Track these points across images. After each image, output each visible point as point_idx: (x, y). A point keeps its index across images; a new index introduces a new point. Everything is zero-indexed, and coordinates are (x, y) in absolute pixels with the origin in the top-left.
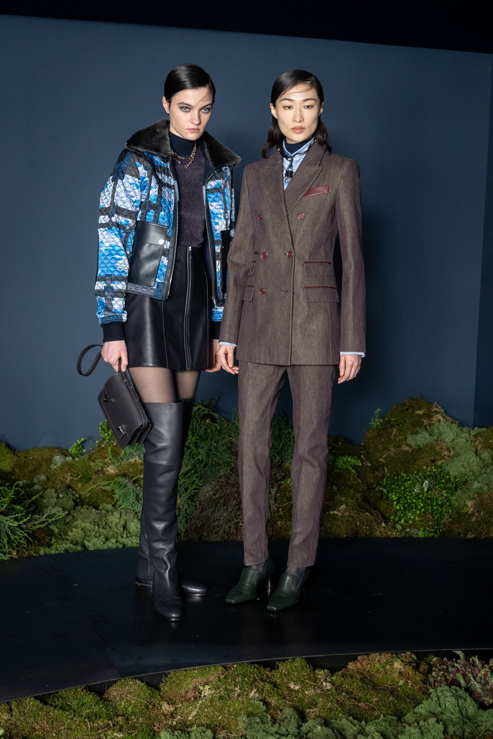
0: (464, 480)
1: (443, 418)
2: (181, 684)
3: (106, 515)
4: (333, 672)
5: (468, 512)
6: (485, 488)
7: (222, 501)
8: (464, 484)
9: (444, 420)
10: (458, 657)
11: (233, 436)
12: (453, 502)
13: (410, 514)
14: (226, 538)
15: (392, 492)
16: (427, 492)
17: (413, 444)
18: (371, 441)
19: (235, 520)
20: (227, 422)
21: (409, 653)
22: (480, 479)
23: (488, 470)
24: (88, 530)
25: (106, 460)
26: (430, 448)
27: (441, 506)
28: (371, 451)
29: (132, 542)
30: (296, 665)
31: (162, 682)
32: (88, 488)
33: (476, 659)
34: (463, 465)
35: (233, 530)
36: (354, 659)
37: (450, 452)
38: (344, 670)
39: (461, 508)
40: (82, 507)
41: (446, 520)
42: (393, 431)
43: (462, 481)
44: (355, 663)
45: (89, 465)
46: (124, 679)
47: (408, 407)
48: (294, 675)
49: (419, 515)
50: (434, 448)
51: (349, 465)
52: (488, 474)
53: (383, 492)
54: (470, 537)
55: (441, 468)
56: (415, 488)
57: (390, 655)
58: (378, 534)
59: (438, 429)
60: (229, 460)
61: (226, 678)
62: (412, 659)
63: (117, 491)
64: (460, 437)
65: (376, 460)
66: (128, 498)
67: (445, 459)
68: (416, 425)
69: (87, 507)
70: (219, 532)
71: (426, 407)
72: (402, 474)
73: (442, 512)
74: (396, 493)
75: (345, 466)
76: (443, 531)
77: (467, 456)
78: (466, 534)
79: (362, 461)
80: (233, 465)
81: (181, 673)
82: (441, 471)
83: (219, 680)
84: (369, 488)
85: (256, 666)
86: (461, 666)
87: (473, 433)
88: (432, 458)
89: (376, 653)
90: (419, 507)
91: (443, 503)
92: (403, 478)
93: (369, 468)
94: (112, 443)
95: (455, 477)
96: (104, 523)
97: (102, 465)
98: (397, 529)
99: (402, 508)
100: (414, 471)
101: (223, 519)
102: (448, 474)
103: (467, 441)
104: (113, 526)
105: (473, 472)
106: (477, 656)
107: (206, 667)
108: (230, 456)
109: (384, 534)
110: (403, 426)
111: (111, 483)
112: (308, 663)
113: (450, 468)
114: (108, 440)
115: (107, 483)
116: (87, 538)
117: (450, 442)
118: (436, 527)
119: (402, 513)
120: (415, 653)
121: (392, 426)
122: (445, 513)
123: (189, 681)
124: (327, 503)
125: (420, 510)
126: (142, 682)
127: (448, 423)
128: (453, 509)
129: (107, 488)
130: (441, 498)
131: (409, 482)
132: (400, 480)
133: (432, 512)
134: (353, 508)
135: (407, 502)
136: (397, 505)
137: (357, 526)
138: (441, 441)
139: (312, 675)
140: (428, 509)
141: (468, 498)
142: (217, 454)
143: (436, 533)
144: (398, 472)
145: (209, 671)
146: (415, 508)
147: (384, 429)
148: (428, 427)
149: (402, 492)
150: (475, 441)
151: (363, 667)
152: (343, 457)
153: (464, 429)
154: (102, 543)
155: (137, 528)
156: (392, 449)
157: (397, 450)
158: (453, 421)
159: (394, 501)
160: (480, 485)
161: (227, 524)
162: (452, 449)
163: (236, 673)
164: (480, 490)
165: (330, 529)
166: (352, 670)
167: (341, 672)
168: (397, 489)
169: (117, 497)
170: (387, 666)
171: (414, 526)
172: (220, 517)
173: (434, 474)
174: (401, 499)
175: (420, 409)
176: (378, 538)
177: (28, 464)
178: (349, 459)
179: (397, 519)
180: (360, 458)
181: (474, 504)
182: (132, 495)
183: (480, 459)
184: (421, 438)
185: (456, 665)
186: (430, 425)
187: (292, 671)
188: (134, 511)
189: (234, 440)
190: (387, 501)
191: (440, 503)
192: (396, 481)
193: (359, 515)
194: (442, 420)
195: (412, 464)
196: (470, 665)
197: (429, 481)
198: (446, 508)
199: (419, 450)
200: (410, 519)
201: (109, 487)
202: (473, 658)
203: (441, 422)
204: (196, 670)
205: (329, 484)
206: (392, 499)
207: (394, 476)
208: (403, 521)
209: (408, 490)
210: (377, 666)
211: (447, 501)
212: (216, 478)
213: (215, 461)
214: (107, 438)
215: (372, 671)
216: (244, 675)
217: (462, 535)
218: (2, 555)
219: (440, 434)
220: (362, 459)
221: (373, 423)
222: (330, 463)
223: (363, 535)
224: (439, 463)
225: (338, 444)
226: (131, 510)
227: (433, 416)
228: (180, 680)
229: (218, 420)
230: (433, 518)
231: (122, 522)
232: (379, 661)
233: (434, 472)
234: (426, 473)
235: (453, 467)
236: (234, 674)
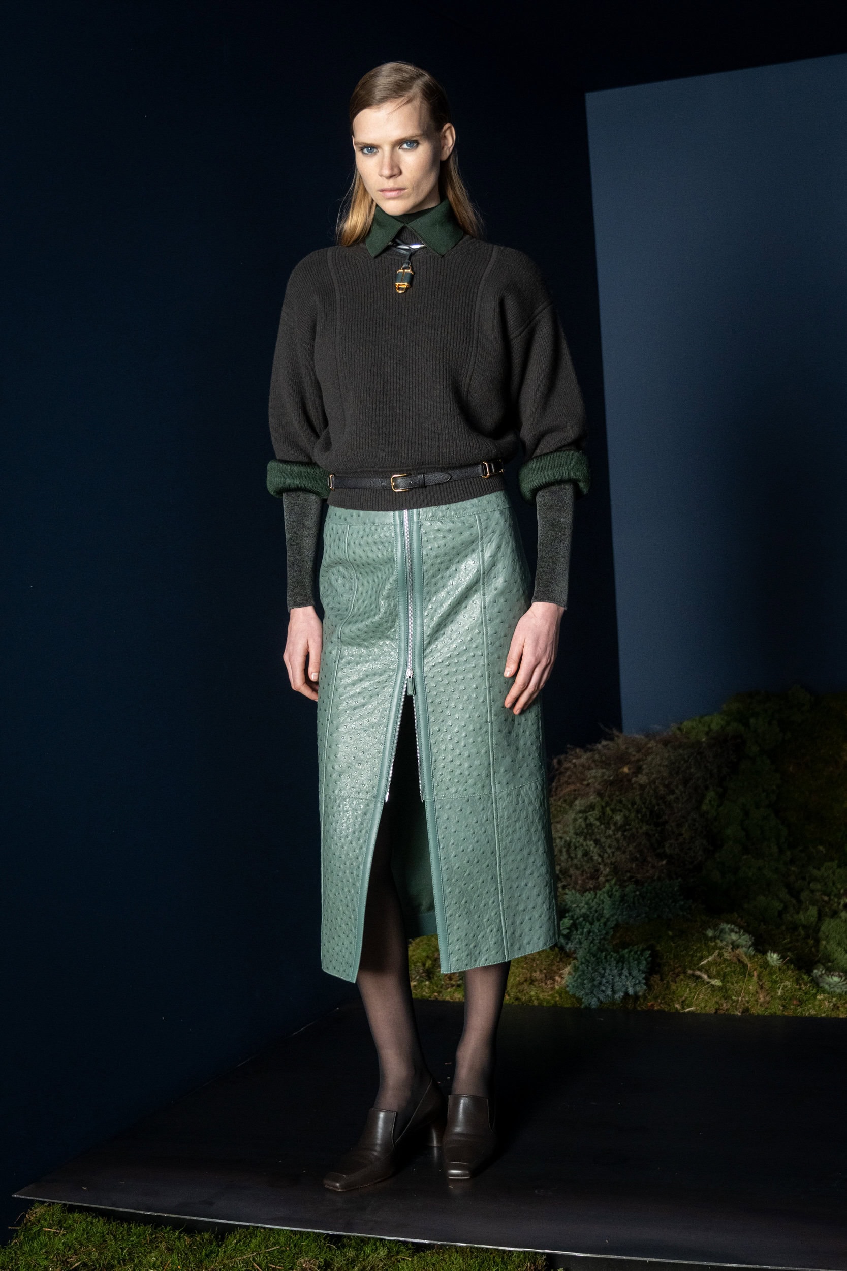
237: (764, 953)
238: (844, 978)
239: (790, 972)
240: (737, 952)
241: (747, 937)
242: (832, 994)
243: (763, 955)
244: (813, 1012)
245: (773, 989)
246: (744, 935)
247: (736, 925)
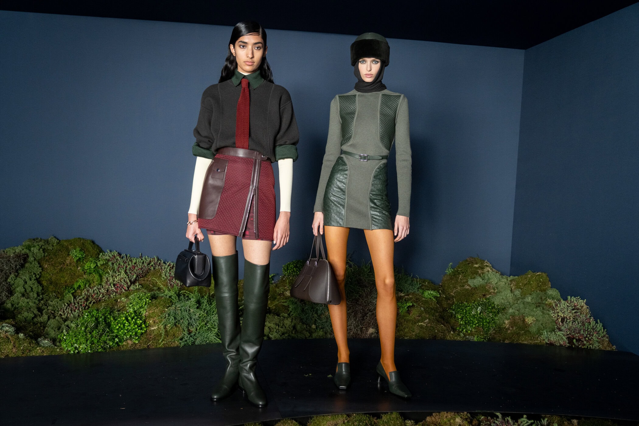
0: (503, 307)
1: (491, 269)
2: (320, 424)
3: (283, 320)
4: (416, 422)
5: (505, 327)
6: (517, 313)
7: (353, 314)
8: (503, 310)
9: (491, 271)
10: (497, 417)
11: (361, 276)
12: (496, 321)
13: (469, 327)
14: (354, 337)
15: (458, 314)
16: (480, 314)
17: (472, 285)
18: (446, 282)
19: (360, 326)
20: (358, 268)
21: (466, 413)
22: (513, 307)
23: (519, 302)
24: (272, 328)
25: (286, 287)
26: (482, 287)
27: (489, 323)
28: (446, 288)
29: (298, 336)
30: (393, 416)
31: (309, 422)
32: (274, 304)
33: (509, 419)
34: (503, 298)
35: (359, 332)
36: (430, 414)
37: (495, 290)
38: (424, 421)
39: (501, 324)
40: (270, 314)
41: (491, 331)
42: (460, 276)
43: (502, 308)
44: (431, 417)
45: (275, 290)
46: (285, 419)
47: (469, 262)
48: (391, 422)
49: (475, 328)
50: (485, 287)
51: (432, 296)
52: (518, 304)
53: (452, 313)
54: (507, 342)
55: (489, 300)
56: (472, 311)
57: (453, 413)
58: (448, 338)
59: (488, 276)
60: (358, 290)
61: (348, 422)
62: (468, 417)
63: (291, 306)
64: (501, 282)
65: (449, 293)
66: (297, 311)
67: (491, 294)
68: (474, 274)
69: (273, 314)
70: (351, 333)
71: (480, 263)
72: (464, 303)
73: (489, 326)
74: (460, 314)
75: (429, 297)
76: (490, 338)
77: (506, 293)
78: (504, 341)
79: (440, 294)
80: (361, 293)
81: (320, 418)
82: (489, 302)
83: (344, 423)
84: (443, 311)
85: (368, 415)
86: (499, 423)
87: (509, 279)
88: (483, 294)
89: (444, 412)
90: (475, 323)
91: (490, 321)
92: (465, 305)
93: (444, 299)
94: (290, 278)
95: (498, 305)
96: (282, 324)
97: (283, 290)
98: (461, 336)
99: (464, 323)
100: (472, 301)
101: (353, 326)
102: (493, 303)
103: (506, 284)
104: (287, 326)
105: (509, 303)
106: (510, 417)
107: (336, 414)
108: (359, 287)
109: (452, 338)
110: (466, 273)
111: (287, 301)
112: (401, 416)
113: (495, 300)
114: (287, 276)
115: (285, 301)
116: (271, 333)
117: (495, 284)
118: (485, 335)
119: (464, 326)
120: (470, 413)
121: (459, 274)
122: (491, 327)
123: (325, 422)
124: (417, 318)
125: (475, 325)
126: (296, 421)
127: (494, 273)
128: (496, 325)
129: (285, 304)
130: (489, 318)
131: (469, 308)
132: (463, 306)
133: (483, 326)
134: (433, 322)
135: (467, 320)
136: (461, 321)
137: (435, 333)
138: (489, 283)
139: (403, 424)
140: (480, 324)
141: (506, 319)
142: (351, 286)
143: (485, 339)
144: (462, 301)
145: (338, 417)
146: (472, 324)
147: (454, 275)
148: (481, 275)
149: (464, 314)
150: (511, 284)
151: (436, 420)
152: (428, 291)
153: (504, 277)
154: (280, 336)
155: (301, 328)
156: (459, 287)
157: (462, 288)
158: (497, 271)
159: (460, 319)
160: (513, 310)
161: (355, 328)
162: (496, 289)
163: (355, 419)
164: (514, 314)
165: (418, 334)
166: (429, 422)
167: (422, 422)
168: (461, 312)
169: (290, 309)
170: (451, 420)
171: (471, 334)
172: (351, 323)
173: (485, 303)
174: (463, 318)
175: (477, 264)
176: (448, 340)
177: (240, 288)
178: (432, 292)
179: (461, 330)
180: (438, 292)
181: (509, 322)
182: (299, 309)
183: (514, 295)
184: (477, 281)
185: (496, 422)
186: (483, 273)
187: (391, 420)
188: (300, 318)
189: (362, 278)
190: (455, 318)
191: (488, 321)
192: (461, 307)
193: (437, 326)
194: (490, 271)
195: (471, 296)
196: (505, 422)
197: (481, 307)
198: (492, 324)
199: (475, 288)
200: (469, 330)
201: (287, 303)
202: (507, 418)
203: (489, 272)
204: (329, 416)
205: (419, 306)
206: (458, 317)
207: (460, 303)
208: (464, 330)
209: (468, 312)
210: (445, 420)
211: (493, 320)
212: (350, 301)
213: (350, 290)
214: (287, 275)
215: (442, 423)
216: (360, 421)
217: (501, 341)
218: (219, 340)
219: (489, 279)
220: (440, 293)
221: (447, 272)
222: (420, 294)
223: (439, 338)
224: (488, 296)
225: (425, 283)
226: (298, 317)
227: (485, 268)
228: (319, 422)
229: (353, 266)
230: (483, 330)
231: (293, 324)
232: (446, 417)
233: (485, 302)
234: (479, 303)
235: (497, 299)
236: (353, 420)
237: (18, 333)
238: (49, 341)
239: (27, 340)
240: (7, 334)
241: (13, 328)
242: (43, 347)
243: (18, 334)
244: (34, 354)
245: (19, 347)
246: (11, 327)
247: (9, 324)
